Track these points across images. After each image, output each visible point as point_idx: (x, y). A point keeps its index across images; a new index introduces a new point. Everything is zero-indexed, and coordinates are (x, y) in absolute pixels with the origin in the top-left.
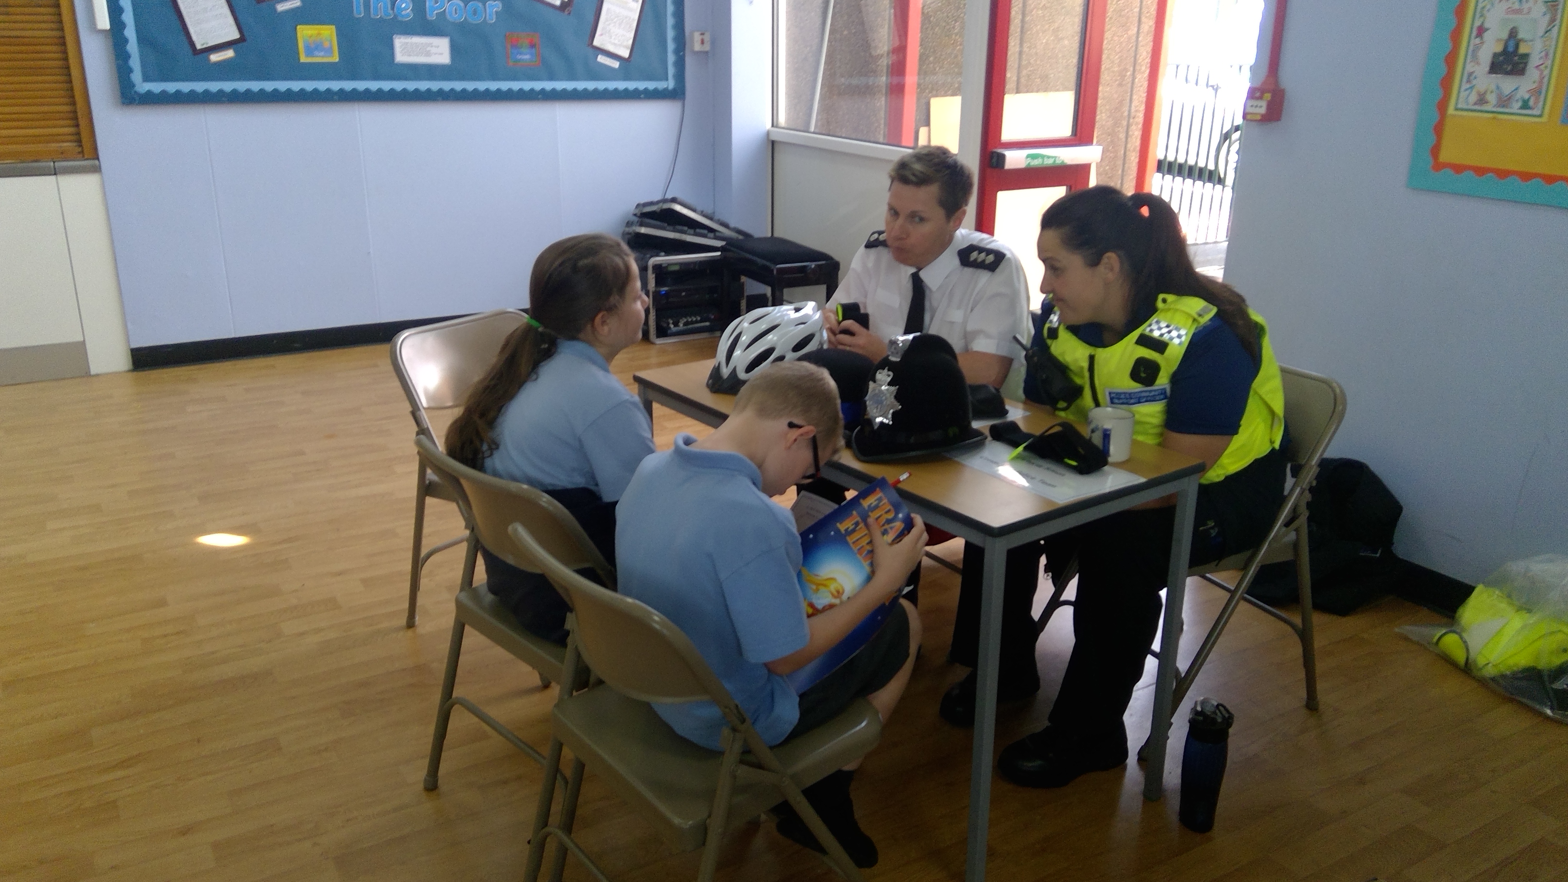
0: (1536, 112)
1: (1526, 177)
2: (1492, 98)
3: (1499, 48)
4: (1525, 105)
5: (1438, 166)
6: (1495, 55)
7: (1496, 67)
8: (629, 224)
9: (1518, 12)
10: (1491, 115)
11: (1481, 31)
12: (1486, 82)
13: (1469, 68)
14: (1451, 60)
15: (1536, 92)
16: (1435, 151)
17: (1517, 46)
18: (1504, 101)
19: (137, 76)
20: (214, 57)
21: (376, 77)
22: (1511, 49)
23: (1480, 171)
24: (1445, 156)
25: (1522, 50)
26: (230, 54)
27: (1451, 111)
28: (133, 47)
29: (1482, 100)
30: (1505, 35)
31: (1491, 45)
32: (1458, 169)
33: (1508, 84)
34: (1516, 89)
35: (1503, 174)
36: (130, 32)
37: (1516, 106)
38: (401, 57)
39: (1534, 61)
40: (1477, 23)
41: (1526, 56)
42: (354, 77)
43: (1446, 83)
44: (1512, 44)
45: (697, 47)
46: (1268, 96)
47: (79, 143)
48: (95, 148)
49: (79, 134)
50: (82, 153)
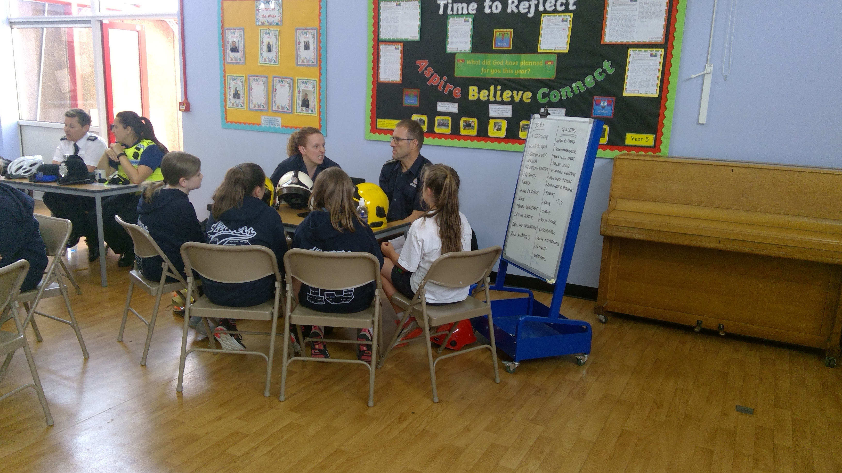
0: (244, 108)
1: (245, 123)
2: (235, 104)
3: (234, 92)
4: (242, 106)
5: (227, 122)
6: (233, 94)
7: (234, 97)
9: (236, 83)
10: (235, 109)
11: (230, 88)
12: (233, 100)
13: (229, 97)
14: (225, 95)
15: (243, 103)
16: (226, 118)
17: (237, 92)
18: (237, 105)
22: (236, 92)
23: (236, 123)
24: (229, 119)
25: (239, 93)
27: (227, 108)
29: (233, 105)
30: (235, 89)
31: (232, 92)
32: (231, 122)
33: (237, 101)
34: (239, 102)
35: (240, 123)
37: (240, 106)
39: (241, 95)
40: (229, 86)
41: (239, 94)
43: (225, 101)
44: (236, 91)
46: (185, 104)
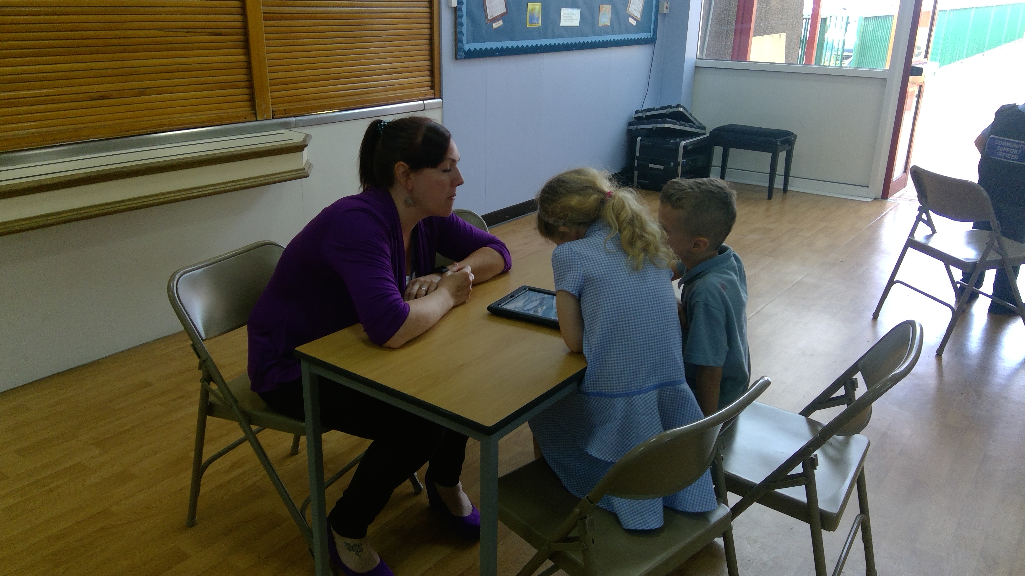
8: (630, 124)
19: (464, 40)
20: (495, 25)
21: (553, 37)
26: (500, 23)
28: (464, 19)
36: (464, 9)
38: (563, 23)
42: (545, 37)
45: (665, 11)
47: (432, 87)
48: (440, 91)
49: (432, 81)
50: (434, 94)
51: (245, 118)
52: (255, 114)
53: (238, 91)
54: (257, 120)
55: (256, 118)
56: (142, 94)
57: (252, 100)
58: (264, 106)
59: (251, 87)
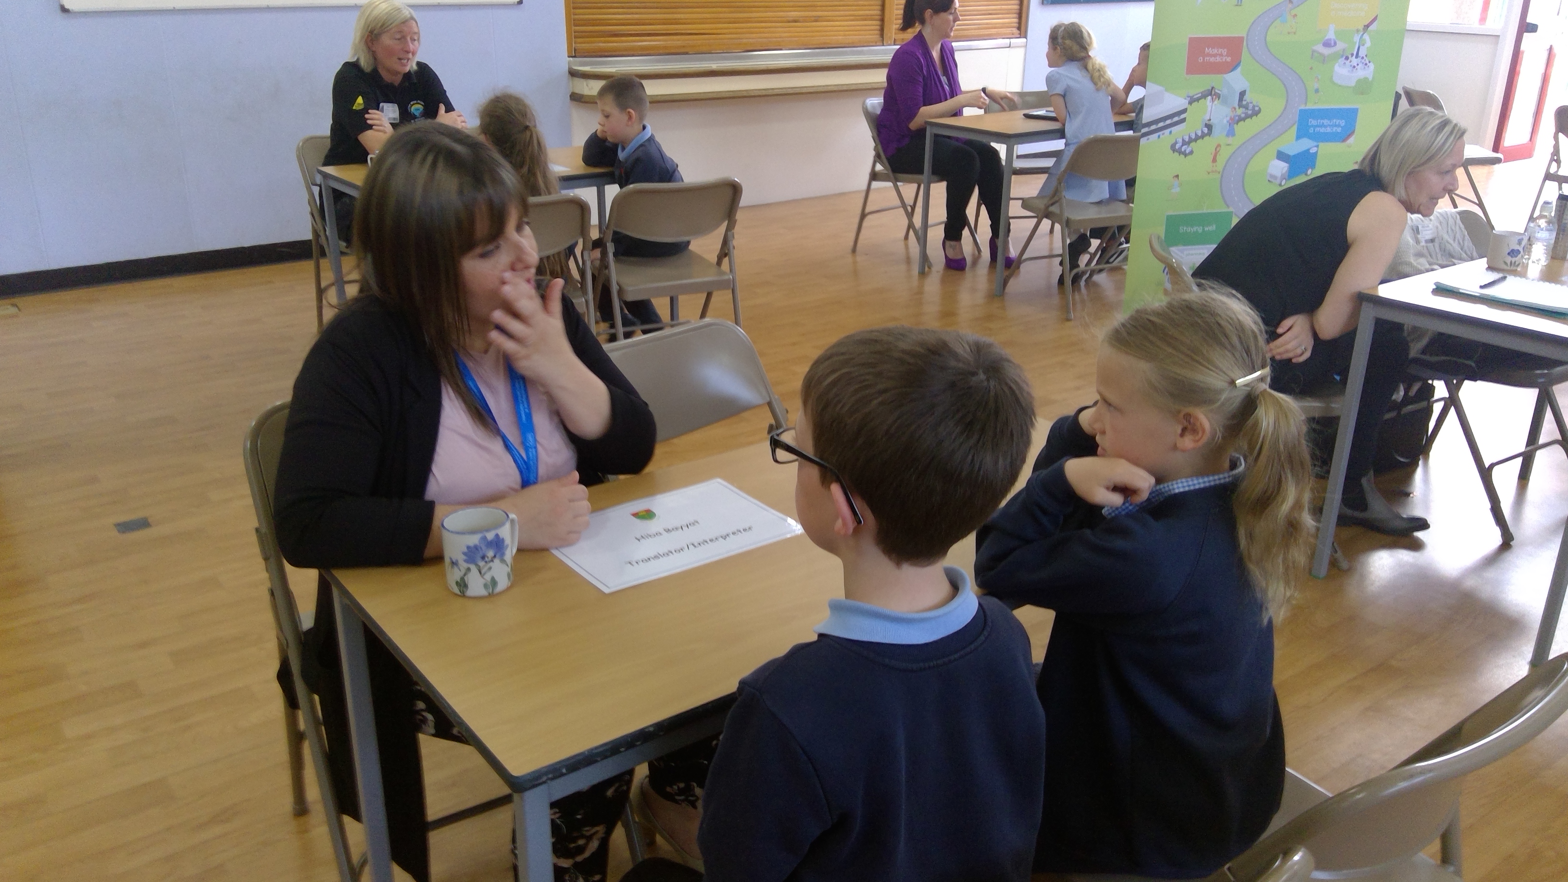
47: (1019, 28)
48: (1026, 32)
49: (1020, 23)
50: (1020, 34)
51: (876, 43)
52: (883, 40)
53: (874, 22)
54: (883, 45)
55: (883, 43)
56: (816, 21)
57: (882, 30)
58: (889, 35)
59: (882, 20)
